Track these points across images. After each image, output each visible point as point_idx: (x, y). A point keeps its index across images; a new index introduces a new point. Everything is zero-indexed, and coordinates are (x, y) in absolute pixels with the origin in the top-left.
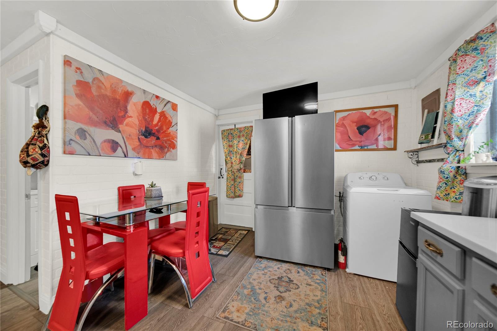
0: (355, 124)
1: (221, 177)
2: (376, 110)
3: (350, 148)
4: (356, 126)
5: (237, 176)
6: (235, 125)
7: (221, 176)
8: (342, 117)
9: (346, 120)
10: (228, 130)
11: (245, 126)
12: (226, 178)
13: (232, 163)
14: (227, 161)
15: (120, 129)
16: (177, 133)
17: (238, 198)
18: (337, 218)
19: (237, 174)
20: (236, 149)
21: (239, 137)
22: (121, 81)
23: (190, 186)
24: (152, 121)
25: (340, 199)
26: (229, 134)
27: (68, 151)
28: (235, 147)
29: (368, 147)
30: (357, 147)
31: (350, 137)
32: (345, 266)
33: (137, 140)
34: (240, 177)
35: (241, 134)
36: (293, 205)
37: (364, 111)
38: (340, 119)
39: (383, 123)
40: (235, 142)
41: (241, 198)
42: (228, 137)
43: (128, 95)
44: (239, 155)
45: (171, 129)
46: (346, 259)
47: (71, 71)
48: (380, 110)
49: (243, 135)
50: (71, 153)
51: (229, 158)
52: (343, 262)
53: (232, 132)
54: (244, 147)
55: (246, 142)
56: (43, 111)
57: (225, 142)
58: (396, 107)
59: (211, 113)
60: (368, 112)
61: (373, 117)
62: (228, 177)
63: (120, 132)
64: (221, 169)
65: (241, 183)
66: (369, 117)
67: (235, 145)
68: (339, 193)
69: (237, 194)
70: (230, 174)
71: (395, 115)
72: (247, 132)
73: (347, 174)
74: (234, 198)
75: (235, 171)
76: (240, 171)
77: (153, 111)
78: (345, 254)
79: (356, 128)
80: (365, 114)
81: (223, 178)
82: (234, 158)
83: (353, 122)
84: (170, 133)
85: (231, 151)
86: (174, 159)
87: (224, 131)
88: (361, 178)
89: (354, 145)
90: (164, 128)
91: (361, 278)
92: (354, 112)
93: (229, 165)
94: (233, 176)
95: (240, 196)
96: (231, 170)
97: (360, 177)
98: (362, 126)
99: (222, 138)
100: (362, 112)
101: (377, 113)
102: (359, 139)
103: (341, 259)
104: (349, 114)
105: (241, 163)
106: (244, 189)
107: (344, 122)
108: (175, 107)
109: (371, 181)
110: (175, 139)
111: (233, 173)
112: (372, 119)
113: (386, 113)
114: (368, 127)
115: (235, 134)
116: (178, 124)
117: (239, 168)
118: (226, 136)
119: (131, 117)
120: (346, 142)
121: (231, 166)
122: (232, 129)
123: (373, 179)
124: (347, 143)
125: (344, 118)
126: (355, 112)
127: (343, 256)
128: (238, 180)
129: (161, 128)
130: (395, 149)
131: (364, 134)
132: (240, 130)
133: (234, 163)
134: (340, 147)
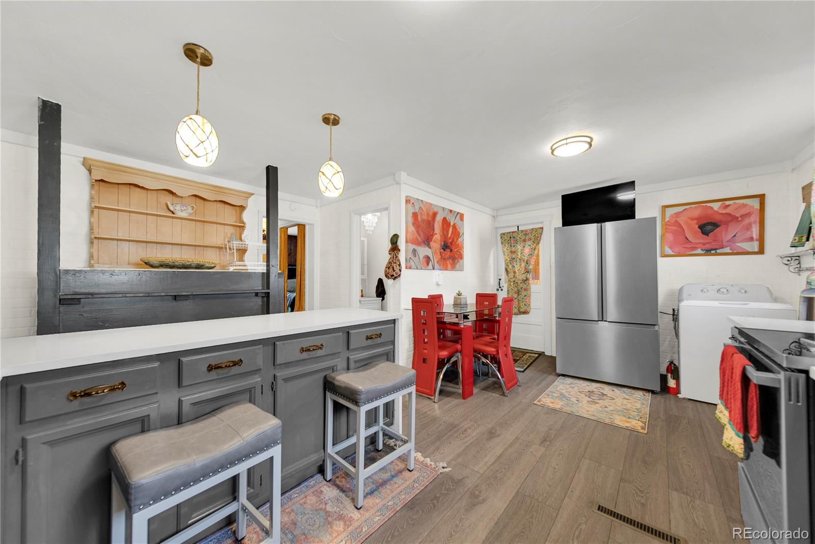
0: (696, 221)
1: (500, 289)
2: (728, 203)
3: (689, 252)
4: (697, 224)
5: (522, 288)
6: (518, 227)
7: (500, 287)
8: (675, 213)
9: (680, 217)
10: (510, 233)
11: (532, 228)
12: (507, 291)
13: (515, 272)
14: (508, 270)
15: (431, 246)
16: (463, 243)
17: (523, 315)
18: (669, 342)
19: (521, 285)
20: (520, 255)
21: (524, 241)
22: (431, 204)
23: (479, 297)
24: (448, 234)
25: (673, 318)
26: (510, 237)
27: (409, 267)
28: (519, 254)
29: (717, 251)
30: (699, 251)
31: (688, 238)
32: (677, 391)
33: (439, 254)
34: (526, 290)
35: (527, 237)
36: (604, 320)
37: (709, 205)
38: (672, 216)
39: (740, 219)
40: (519, 247)
41: (527, 315)
42: (509, 242)
43: (435, 214)
44: (525, 263)
45: (459, 240)
46: (678, 384)
47: (410, 206)
48: (735, 203)
49: (530, 239)
50: (410, 268)
51: (510, 266)
52: (675, 386)
53: (514, 236)
54: (532, 253)
55: (534, 246)
56: (394, 240)
57: (506, 247)
58: (762, 197)
59: (488, 214)
60: (716, 206)
61: (724, 212)
62: (510, 289)
63: (430, 248)
64: (500, 280)
65: (528, 296)
66: (717, 212)
67: (519, 250)
68: (672, 310)
69: (522, 310)
70: (512, 286)
71: (760, 208)
72: (535, 236)
73: (683, 286)
74: (517, 315)
75: (519, 282)
76: (525, 282)
77: (448, 224)
78: (677, 377)
79: (697, 226)
80: (711, 208)
81: (502, 290)
82: (518, 266)
83: (692, 219)
84: (458, 244)
85: (514, 258)
86: (462, 270)
87: (504, 234)
88: (704, 290)
89: (695, 248)
90: (455, 240)
91: (698, 404)
92: (693, 206)
93: (511, 275)
94: (516, 288)
95: (525, 312)
96: (514, 281)
97: (702, 289)
98: (708, 224)
99: (502, 243)
100: (707, 206)
101: (731, 206)
102: (702, 241)
103: (672, 383)
104: (686, 209)
105: (528, 272)
106: (531, 304)
107: (678, 219)
108: (462, 216)
109: (721, 295)
110: (462, 249)
111: (516, 285)
112: (722, 214)
113: (745, 205)
114: (716, 225)
115: (518, 238)
116: (464, 234)
117: (525, 279)
118: (507, 241)
119: (436, 234)
120: (681, 245)
121: (514, 276)
122: (515, 232)
123: (723, 292)
124: (684, 246)
125: (677, 214)
126: (695, 207)
127: (674, 379)
128: (524, 293)
129: (453, 239)
130: (761, 251)
131: (711, 234)
132: (526, 233)
133: (517, 272)
134: (672, 251)
